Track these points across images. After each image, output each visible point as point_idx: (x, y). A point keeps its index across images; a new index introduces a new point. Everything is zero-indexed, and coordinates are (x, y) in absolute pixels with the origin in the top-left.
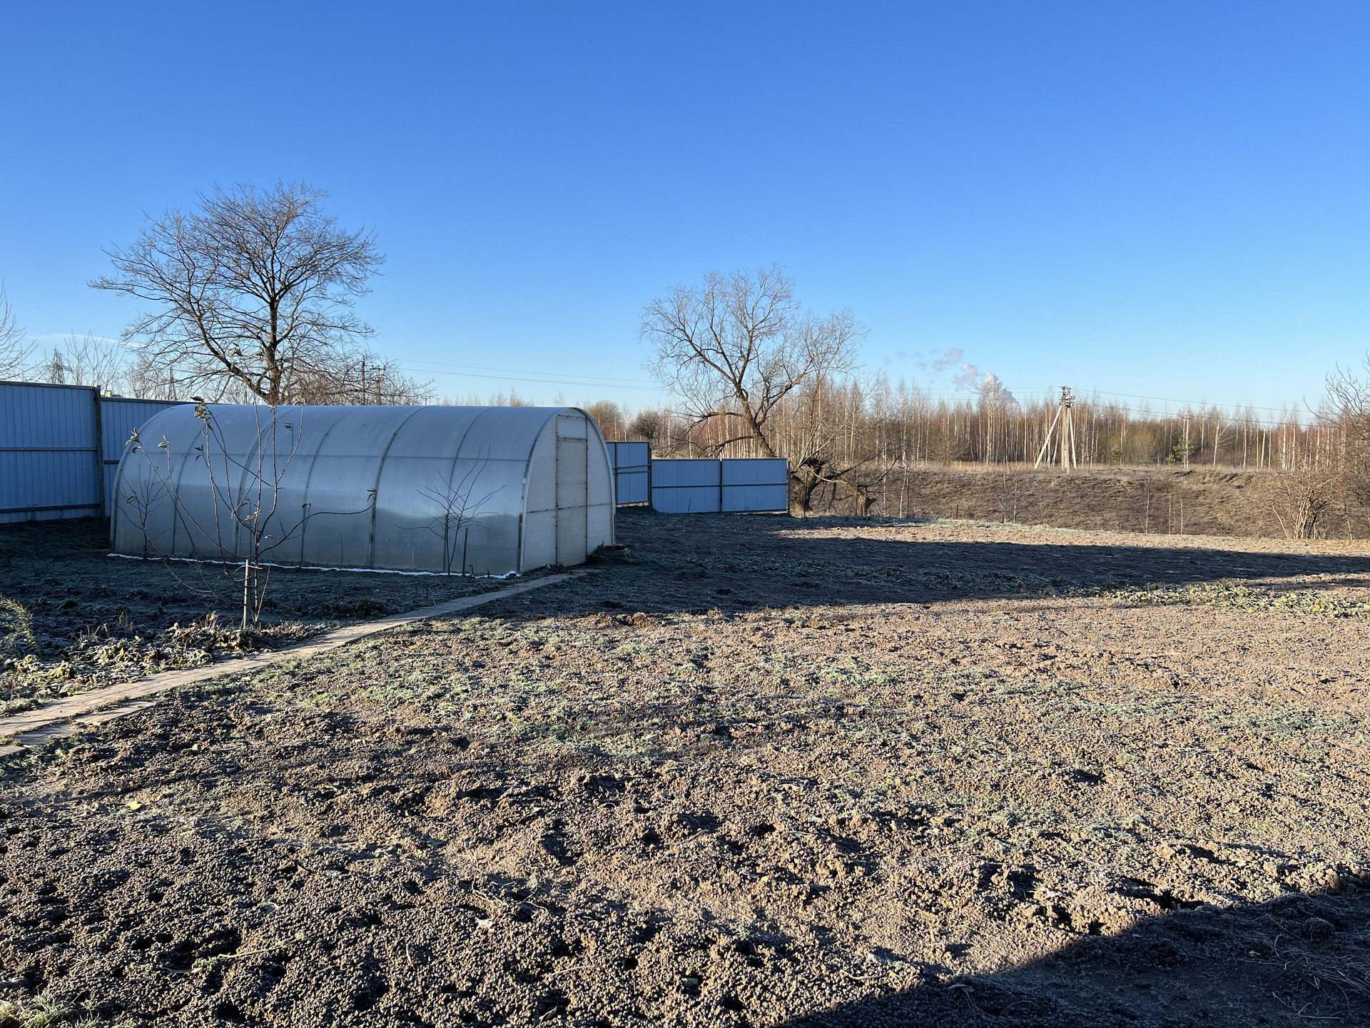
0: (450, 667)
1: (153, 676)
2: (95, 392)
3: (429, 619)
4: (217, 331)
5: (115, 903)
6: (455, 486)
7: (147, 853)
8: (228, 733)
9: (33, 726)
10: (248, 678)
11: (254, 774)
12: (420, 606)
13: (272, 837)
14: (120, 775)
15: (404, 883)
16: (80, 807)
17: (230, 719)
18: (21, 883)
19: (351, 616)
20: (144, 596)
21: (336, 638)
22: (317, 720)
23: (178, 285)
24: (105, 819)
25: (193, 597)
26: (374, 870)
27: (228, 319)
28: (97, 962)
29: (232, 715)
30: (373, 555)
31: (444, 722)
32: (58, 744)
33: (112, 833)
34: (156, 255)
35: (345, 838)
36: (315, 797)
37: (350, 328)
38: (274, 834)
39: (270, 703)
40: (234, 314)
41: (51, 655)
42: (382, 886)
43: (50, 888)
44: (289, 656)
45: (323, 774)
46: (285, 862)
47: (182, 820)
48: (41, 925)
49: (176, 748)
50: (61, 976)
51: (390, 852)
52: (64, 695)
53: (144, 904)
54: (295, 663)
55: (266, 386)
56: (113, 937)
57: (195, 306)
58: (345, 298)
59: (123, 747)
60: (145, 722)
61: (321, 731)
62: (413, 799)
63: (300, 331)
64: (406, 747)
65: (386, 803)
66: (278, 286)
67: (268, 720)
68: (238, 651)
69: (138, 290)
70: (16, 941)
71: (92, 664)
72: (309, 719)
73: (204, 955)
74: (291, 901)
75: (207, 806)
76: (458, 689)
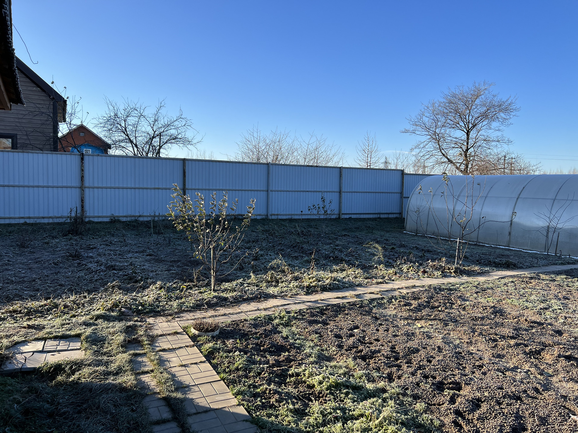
0: (551, 297)
1: (423, 279)
2: (402, 171)
3: (539, 273)
4: (445, 146)
5: (416, 359)
6: (554, 212)
7: (425, 344)
8: (452, 306)
9: (385, 289)
10: (458, 286)
11: (463, 325)
12: (534, 266)
13: (472, 351)
14: (414, 313)
15: (533, 387)
16: (401, 321)
17: (452, 301)
18: (384, 343)
19: (501, 267)
20: (417, 248)
21: (495, 275)
22: (488, 308)
23: (431, 129)
24: (410, 328)
25: (435, 251)
26: (518, 377)
27: (449, 141)
28: (410, 378)
29: (453, 299)
30: (509, 241)
31: (549, 321)
32: (393, 297)
33: (413, 333)
34: (424, 118)
35: (503, 360)
36: (489, 340)
37: (501, 141)
38: (472, 350)
39: (468, 297)
40: (452, 138)
41: (388, 266)
42: (522, 385)
43: (393, 348)
44: (474, 280)
45: (492, 331)
46: (478, 362)
47: (436, 335)
48: (392, 359)
49: (433, 308)
50: (399, 379)
51: (525, 372)
52: (393, 280)
53: (425, 363)
54: (477, 283)
55: (463, 167)
56: (416, 371)
57: (437, 137)
58: (500, 128)
59: (415, 303)
60: (421, 295)
61: (490, 313)
62: (535, 352)
63: (478, 144)
64: (530, 328)
65: (522, 350)
66: (470, 126)
67: (467, 304)
68: (453, 274)
69: (417, 132)
70: (384, 362)
71: (402, 271)
72: (485, 307)
73: (449, 388)
74: (481, 379)
75: (445, 332)
76: (556, 307)
